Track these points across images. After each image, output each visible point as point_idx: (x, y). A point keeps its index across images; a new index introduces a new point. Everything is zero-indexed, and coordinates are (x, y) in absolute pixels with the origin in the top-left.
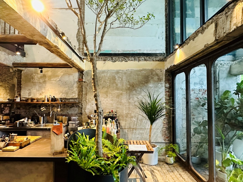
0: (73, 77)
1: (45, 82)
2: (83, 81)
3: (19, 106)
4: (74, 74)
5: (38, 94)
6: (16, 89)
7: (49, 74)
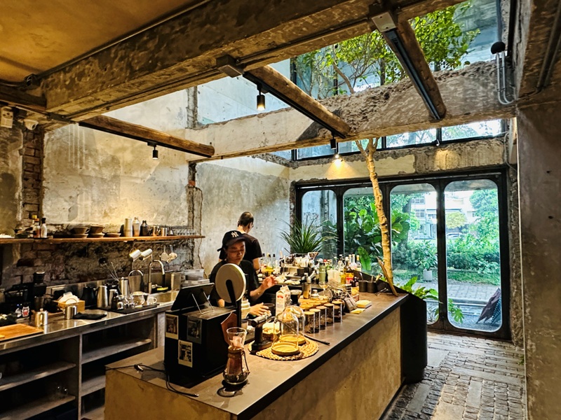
0: (180, 175)
1: (115, 177)
2: (194, 187)
4: (180, 167)
6: (19, 193)
7: (127, 157)
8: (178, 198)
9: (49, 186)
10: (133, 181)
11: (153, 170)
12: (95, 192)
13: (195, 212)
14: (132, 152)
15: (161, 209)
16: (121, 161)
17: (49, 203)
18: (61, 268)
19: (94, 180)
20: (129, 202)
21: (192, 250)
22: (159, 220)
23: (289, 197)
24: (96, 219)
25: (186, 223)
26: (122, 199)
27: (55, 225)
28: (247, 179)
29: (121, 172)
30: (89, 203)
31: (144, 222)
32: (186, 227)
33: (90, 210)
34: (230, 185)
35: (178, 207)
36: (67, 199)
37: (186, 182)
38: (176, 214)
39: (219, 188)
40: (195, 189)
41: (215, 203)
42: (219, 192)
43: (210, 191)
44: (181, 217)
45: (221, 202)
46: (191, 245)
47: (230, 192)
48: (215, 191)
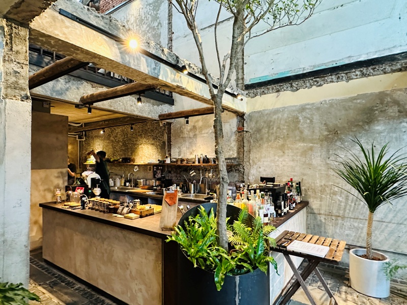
0: (230, 125)
1: (195, 135)
2: (244, 131)
3: (170, 169)
4: (231, 121)
5: (188, 154)
6: (166, 148)
8: (229, 141)
9: (173, 143)
10: (203, 135)
12: (187, 143)
13: (245, 148)
16: (197, 127)
17: (173, 150)
19: (187, 138)
20: (201, 146)
21: (243, 174)
25: (235, 155)
26: (198, 145)
27: (175, 159)
29: (197, 132)
30: (185, 148)
31: (206, 156)
32: (235, 159)
35: (229, 146)
36: (178, 148)
37: (235, 129)
38: (228, 150)
42: (269, 130)
43: (259, 131)
44: (231, 152)
45: (273, 138)
48: (265, 131)
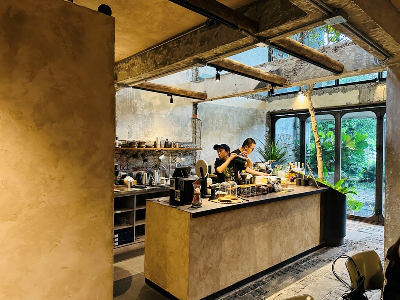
0: (188, 111)
1: (151, 115)
4: (188, 107)
5: (143, 136)
7: (157, 102)
8: (186, 126)
9: (119, 120)
10: (160, 116)
11: (172, 109)
12: (141, 123)
13: (197, 134)
14: (160, 100)
15: (176, 132)
16: (154, 105)
17: (119, 129)
18: (125, 164)
19: (140, 116)
20: (158, 128)
21: (196, 157)
22: (176, 139)
23: (265, 123)
24: (142, 138)
25: (191, 141)
26: (155, 127)
27: (122, 141)
28: (232, 112)
29: (154, 111)
30: (138, 129)
31: (167, 140)
32: (192, 143)
33: (138, 133)
34: (220, 117)
35: (186, 131)
36: (128, 127)
37: (191, 116)
38: (185, 135)
39: (213, 119)
40: (197, 120)
41: (210, 129)
42: (213, 121)
43: (207, 120)
44: (188, 137)
45: (214, 128)
46: (195, 154)
47: (220, 121)
48: (210, 121)
